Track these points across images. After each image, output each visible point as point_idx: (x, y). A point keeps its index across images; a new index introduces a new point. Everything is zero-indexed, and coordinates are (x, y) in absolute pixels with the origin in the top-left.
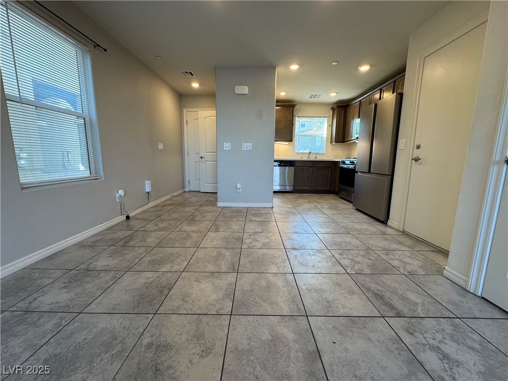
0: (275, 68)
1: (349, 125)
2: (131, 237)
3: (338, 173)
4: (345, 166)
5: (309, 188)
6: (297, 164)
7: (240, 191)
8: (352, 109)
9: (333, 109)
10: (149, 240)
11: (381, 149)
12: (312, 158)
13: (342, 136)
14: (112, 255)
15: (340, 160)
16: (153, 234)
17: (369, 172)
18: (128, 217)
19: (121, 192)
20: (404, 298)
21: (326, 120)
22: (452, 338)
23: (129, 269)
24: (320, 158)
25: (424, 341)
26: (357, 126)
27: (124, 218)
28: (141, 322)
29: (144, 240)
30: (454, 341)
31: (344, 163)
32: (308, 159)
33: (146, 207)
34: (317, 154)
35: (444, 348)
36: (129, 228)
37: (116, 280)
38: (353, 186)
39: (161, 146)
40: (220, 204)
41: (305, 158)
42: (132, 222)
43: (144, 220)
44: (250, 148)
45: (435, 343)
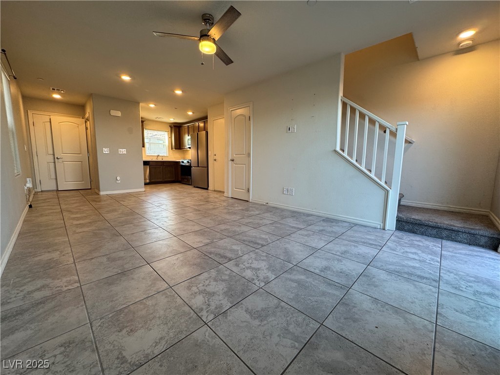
0: (139, 103)
1: (183, 139)
3: (180, 169)
4: (184, 164)
5: (160, 180)
6: (151, 163)
7: (119, 182)
8: (184, 129)
9: (171, 127)
11: (202, 154)
12: (160, 159)
13: (179, 145)
15: (181, 161)
17: (198, 166)
18: (31, 206)
20: (232, 250)
21: (166, 134)
22: (256, 260)
24: (165, 159)
25: (244, 267)
26: (187, 139)
30: (257, 260)
31: (183, 162)
32: (157, 160)
34: (163, 156)
35: (253, 266)
38: (190, 175)
39: (26, 148)
40: (102, 193)
41: (154, 159)
44: (125, 152)
45: (249, 265)
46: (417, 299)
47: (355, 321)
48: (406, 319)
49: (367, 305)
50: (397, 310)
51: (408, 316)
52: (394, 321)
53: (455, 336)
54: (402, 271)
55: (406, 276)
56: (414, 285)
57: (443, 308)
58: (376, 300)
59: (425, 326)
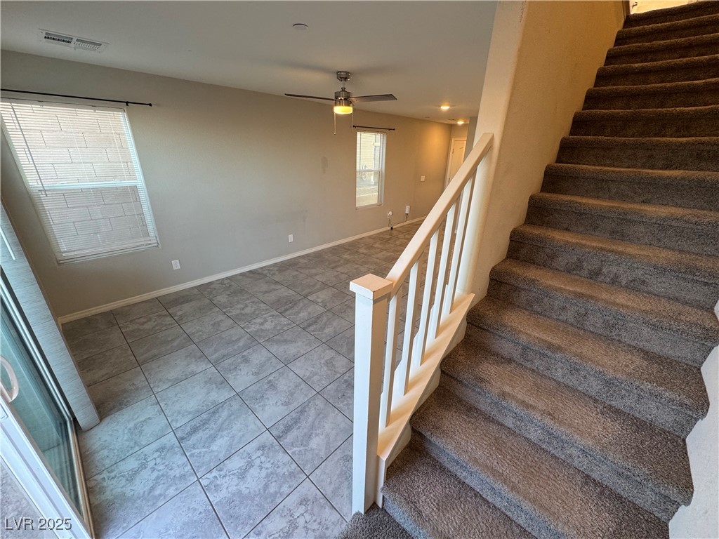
2: (390, 239)
10: (397, 242)
14: (381, 244)
16: (401, 240)
18: (392, 228)
19: (390, 213)
23: (385, 250)
27: (390, 228)
28: (384, 263)
29: (395, 241)
33: (405, 223)
36: (391, 234)
37: (380, 252)
39: (423, 178)
42: (393, 231)
43: (400, 231)
46: (177, 401)
47: (187, 357)
48: (169, 380)
49: (193, 367)
50: (177, 381)
51: (170, 384)
52: (173, 374)
53: (142, 397)
54: (213, 419)
55: (205, 416)
56: (190, 413)
57: (158, 411)
58: (194, 374)
59: (158, 387)
